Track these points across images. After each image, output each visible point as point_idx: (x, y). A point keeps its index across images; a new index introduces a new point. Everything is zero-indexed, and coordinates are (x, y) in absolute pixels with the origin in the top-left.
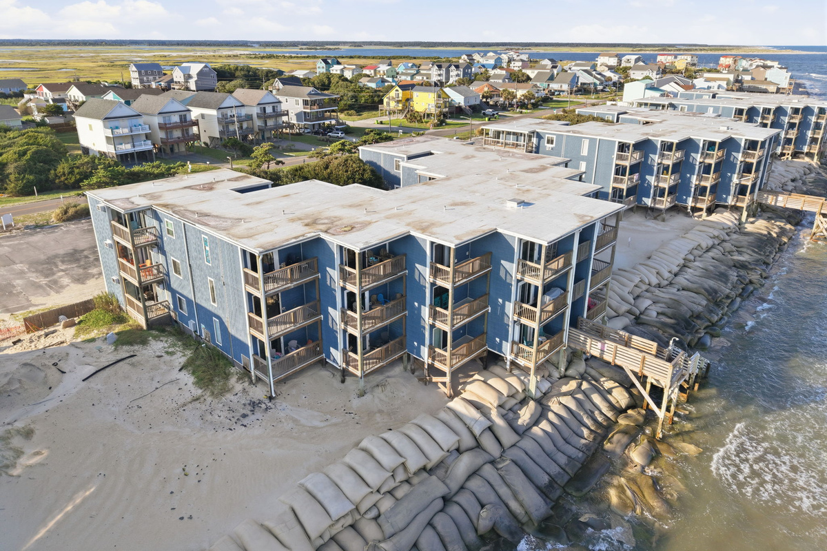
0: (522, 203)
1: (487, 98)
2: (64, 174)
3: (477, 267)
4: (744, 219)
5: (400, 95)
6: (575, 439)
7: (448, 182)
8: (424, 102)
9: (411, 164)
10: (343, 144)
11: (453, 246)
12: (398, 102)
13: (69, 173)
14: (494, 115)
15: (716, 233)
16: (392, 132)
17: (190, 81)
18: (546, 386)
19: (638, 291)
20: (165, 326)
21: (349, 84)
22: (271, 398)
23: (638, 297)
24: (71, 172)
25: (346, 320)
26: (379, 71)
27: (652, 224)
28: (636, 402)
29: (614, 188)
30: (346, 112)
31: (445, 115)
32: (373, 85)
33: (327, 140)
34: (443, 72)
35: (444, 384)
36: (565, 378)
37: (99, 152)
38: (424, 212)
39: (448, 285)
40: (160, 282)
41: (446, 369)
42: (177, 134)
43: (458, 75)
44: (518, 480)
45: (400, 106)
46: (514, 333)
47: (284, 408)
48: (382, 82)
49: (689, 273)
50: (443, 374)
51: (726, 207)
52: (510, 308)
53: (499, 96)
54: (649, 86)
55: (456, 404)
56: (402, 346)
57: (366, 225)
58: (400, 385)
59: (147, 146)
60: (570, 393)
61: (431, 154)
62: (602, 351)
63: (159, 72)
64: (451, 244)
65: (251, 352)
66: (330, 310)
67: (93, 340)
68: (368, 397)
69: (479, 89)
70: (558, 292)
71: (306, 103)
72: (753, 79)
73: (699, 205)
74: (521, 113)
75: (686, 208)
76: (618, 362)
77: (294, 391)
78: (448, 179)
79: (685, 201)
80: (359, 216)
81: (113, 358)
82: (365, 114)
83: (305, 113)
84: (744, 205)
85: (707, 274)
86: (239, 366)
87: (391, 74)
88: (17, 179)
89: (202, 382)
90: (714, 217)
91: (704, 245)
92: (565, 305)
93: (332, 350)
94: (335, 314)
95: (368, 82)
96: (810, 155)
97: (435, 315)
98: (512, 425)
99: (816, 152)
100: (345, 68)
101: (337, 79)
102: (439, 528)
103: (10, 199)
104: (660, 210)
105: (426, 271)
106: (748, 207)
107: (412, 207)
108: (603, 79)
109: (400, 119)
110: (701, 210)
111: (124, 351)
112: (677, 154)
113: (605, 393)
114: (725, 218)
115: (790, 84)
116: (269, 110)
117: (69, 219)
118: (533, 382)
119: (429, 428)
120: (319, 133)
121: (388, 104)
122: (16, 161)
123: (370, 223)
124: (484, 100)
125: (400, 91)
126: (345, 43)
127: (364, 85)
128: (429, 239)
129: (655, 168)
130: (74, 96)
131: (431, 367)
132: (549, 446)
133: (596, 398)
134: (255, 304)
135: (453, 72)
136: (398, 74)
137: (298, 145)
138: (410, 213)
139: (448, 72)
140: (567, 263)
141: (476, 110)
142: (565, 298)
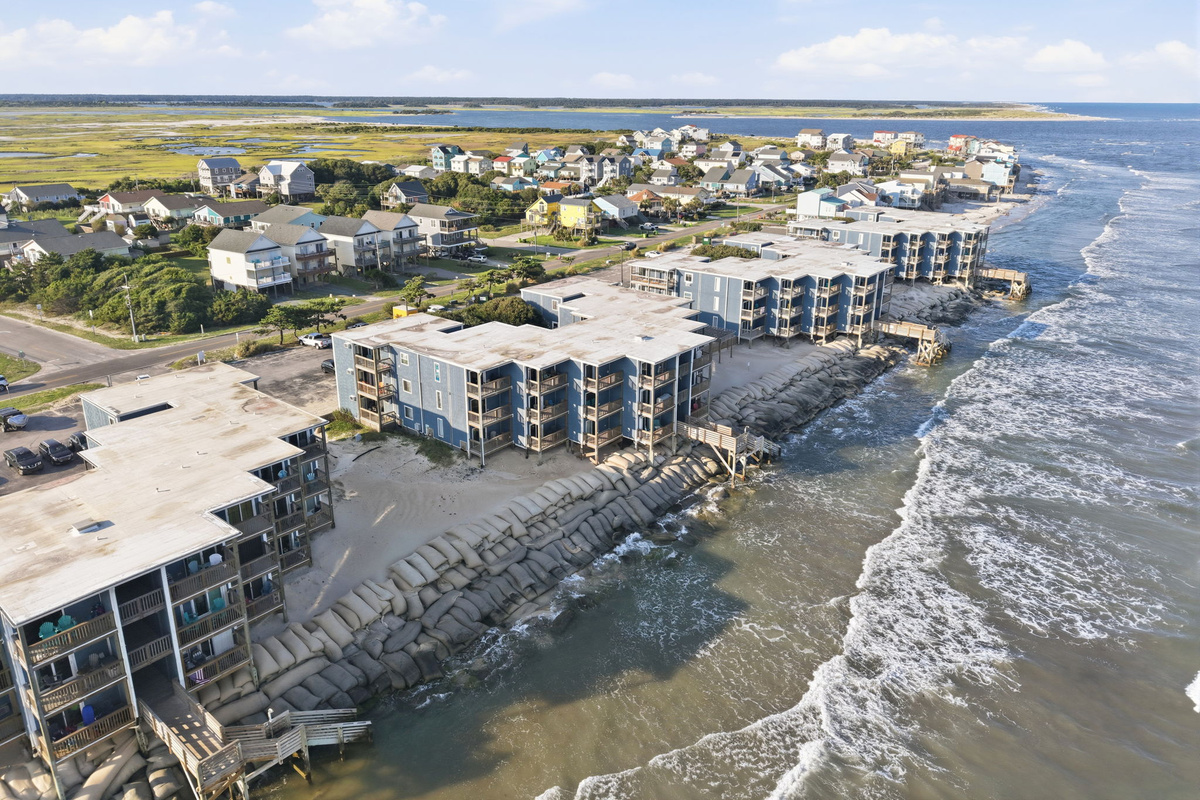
0: (646, 338)
1: (646, 207)
2: (221, 311)
3: (613, 380)
4: (860, 346)
5: (546, 208)
6: (677, 489)
7: (595, 322)
8: (573, 215)
9: (567, 306)
10: (492, 274)
11: (597, 366)
12: (543, 216)
13: (226, 311)
14: (653, 229)
15: (827, 358)
16: (539, 253)
17: (281, 183)
18: (661, 459)
19: (744, 403)
20: (391, 429)
21: (481, 188)
22: (482, 467)
23: (745, 407)
24: (228, 310)
25: (530, 415)
26: (515, 164)
27: (777, 351)
28: (722, 470)
29: (742, 320)
30: (482, 227)
31: (597, 231)
32: (509, 188)
33: (469, 266)
34: (595, 166)
35: (593, 457)
36: (676, 456)
37: (238, 287)
38: (579, 344)
39: (595, 391)
40: (389, 399)
41: (594, 446)
42: (313, 264)
43: (613, 171)
44: (637, 503)
45: (545, 221)
46: (639, 423)
47: (491, 472)
48: (520, 183)
49: (792, 391)
50: (592, 450)
51: (845, 335)
52: (635, 406)
53: (659, 204)
54: (825, 197)
55: (601, 467)
56: (565, 435)
57: (541, 354)
58: (563, 459)
59: (286, 279)
60: (678, 464)
61: (583, 296)
62: (698, 435)
63: (235, 169)
64: (596, 365)
65: (468, 437)
66: (519, 410)
67: (344, 440)
68: (544, 466)
69: (635, 194)
70: (667, 396)
71: (443, 224)
72: (965, 177)
73: (819, 334)
74: (685, 225)
75: (809, 336)
76: (707, 441)
77: (496, 463)
78: (595, 319)
79: (808, 330)
80: (533, 348)
81: (365, 449)
82: (504, 229)
83: (442, 235)
84: (859, 333)
85: (807, 391)
86: (457, 449)
87: (529, 169)
88: (180, 318)
89: (432, 459)
90: (833, 345)
91: (812, 368)
92: (673, 404)
93: (520, 437)
94: (522, 412)
95: (504, 182)
96: (961, 279)
97: (587, 412)
98: (637, 479)
99: (967, 277)
100: (470, 158)
101: (465, 181)
102: (591, 522)
103: (174, 336)
104: (784, 339)
105: (580, 383)
106: (863, 335)
107: (570, 341)
108: (790, 175)
109: (545, 235)
110: (821, 338)
111: (371, 445)
112: (796, 290)
113: (702, 466)
114: (842, 345)
115: (1011, 181)
116: (406, 234)
117: (252, 355)
118: (651, 455)
119: (584, 478)
120: (459, 256)
121: (531, 217)
122: (174, 299)
123: (543, 353)
124: (643, 210)
125: (545, 203)
126: (455, 101)
127: (498, 187)
128: (582, 362)
129: (778, 302)
130: (154, 211)
131: (585, 446)
132: (659, 490)
133: (696, 468)
134: (473, 405)
135: (608, 167)
136: (538, 167)
137: (440, 272)
138: (568, 346)
139: (601, 167)
140: (672, 376)
141: (633, 224)
142: (673, 399)
